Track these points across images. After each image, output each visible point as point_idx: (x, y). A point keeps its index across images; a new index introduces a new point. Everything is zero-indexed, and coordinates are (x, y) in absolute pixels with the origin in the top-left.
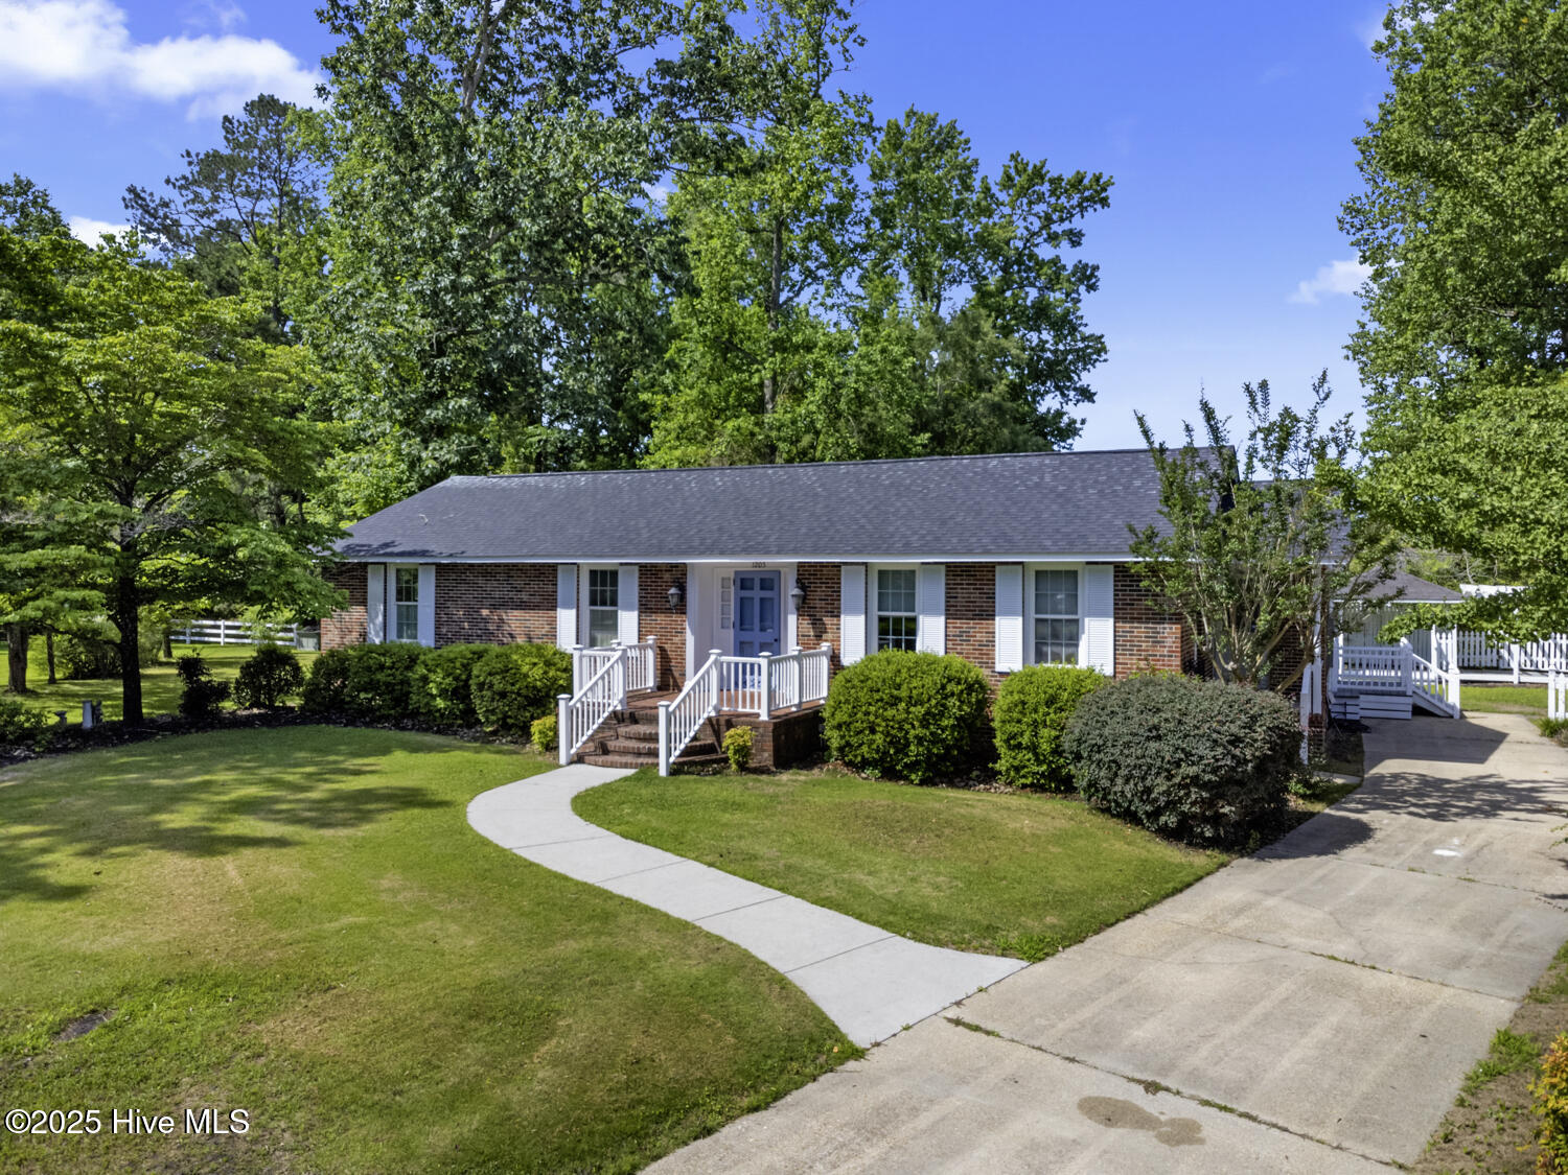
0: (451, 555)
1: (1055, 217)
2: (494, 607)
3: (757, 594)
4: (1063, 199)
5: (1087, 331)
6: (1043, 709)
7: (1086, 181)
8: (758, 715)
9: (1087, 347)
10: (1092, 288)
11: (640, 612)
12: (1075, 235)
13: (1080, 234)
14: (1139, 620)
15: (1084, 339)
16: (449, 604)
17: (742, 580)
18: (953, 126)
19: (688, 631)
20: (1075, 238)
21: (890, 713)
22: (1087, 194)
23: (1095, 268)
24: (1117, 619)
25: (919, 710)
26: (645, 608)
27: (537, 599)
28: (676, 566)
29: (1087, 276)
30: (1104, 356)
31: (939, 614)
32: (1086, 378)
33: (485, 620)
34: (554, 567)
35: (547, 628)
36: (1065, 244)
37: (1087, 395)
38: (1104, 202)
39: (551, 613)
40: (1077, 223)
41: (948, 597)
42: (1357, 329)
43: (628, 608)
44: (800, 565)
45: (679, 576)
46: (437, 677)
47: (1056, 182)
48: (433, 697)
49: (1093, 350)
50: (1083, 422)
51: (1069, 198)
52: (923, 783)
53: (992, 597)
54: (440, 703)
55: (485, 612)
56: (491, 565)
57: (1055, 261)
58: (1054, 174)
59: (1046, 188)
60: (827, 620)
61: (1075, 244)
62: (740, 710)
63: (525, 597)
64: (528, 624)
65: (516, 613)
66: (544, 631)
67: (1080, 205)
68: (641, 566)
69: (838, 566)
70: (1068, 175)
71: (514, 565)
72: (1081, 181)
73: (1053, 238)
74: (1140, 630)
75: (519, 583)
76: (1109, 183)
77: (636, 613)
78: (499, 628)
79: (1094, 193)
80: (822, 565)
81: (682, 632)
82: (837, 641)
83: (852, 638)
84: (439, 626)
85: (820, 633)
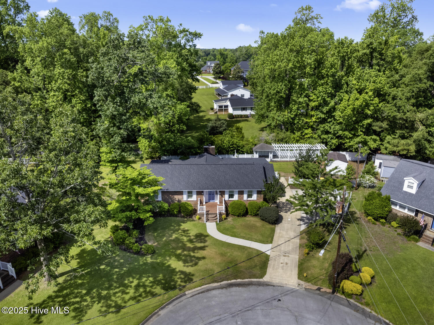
2: (172, 195)
8: (223, 212)
14: (259, 194)
17: (209, 192)
24: (257, 194)
26: (197, 195)
27: (180, 194)
28: (202, 191)
31: (237, 194)
39: (182, 196)
43: (195, 195)
44: (220, 191)
46: (176, 210)
53: (243, 192)
54: (176, 213)
62: (221, 212)
63: (178, 194)
64: (178, 197)
65: (176, 196)
66: (181, 198)
68: (197, 191)
81: (203, 197)
82: (224, 197)
83: (226, 197)
84: (162, 198)
85: (222, 197)
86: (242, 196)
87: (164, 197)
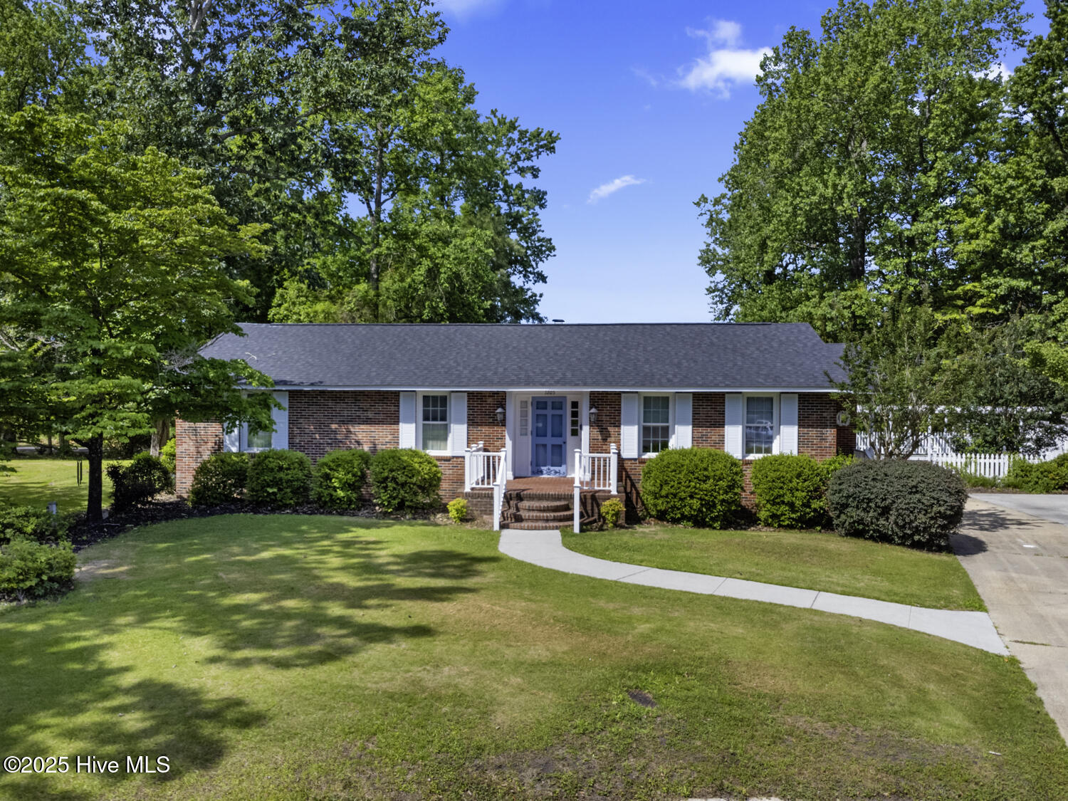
0: (312, 384)
1: (523, 156)
2: (342, 422)
3: (549, 412)
4: (527, 145)
5: (541, 235)
6: (795, 480)
7: (543, 135)
8: (610, 491)
9: (542, 246)
10: (542, 206)
11: (469, 425)
12: (535, 170)
13: (538, 170)
14: (812, 426)
15: (539, 240)
16: (301, 421)
17: (538, 403)
18: (472, 87)
19: (507, 437)
20: (535, 172)
21: (704, 486)
22: (542, 143)
23: (545, 193)
24: (800, 426)
25: (723, 484)
26: (472, 422)
27: (381, 417)
28: (497, 393)
29: (539, 198)
30: (553, 253)
31: (688, 424)
32: (543, 267)
33: (335, 432)
34: (397, 394)
35: (390, 437)
36: (529, 175)
37: (541, 278)
38: (552, 150)
39: (394, 427)
40: (535, 162)
41: (694, 414)
42: (704, 247)
43: (459, 422)
44: (592, 393)
45: (501, 399)
46: (341, 474)
47: (523, 134)
48: (335, 489)
49: (545, 249)
50: (541, 296)
51: (531, 144)
52: (722, 528)
53: (723, 413)
54: (341, 493)
55: (334, 426)
56: (340, 392)
57: (519, 186)
58: (523, 128)
59: (515, 135)
60: (611, 429)
61: (535, 176)
62: (596, 488)
63: (370, 415)
64: (373, 434)
65: (362, 427)
66: (387, 440)
67: (536, 150)
68: (469, 393)
69: (619, 394)
70: (532, 129)
71: (360, 392)
72: (539, 134)
73: (522, 171)
74: (813, 432)
75: (365, 405)
76: (557, 138)
77: (466, 426)
78: (347, 437)
79: (548, 143)
80: (607, 393)
81: (503, 438)
82: (618, 442)
83: (629, 439)
84: (291, 436)
85: (606, 437)
86: (712, 433)
87: (302, 432)
